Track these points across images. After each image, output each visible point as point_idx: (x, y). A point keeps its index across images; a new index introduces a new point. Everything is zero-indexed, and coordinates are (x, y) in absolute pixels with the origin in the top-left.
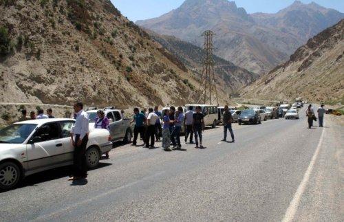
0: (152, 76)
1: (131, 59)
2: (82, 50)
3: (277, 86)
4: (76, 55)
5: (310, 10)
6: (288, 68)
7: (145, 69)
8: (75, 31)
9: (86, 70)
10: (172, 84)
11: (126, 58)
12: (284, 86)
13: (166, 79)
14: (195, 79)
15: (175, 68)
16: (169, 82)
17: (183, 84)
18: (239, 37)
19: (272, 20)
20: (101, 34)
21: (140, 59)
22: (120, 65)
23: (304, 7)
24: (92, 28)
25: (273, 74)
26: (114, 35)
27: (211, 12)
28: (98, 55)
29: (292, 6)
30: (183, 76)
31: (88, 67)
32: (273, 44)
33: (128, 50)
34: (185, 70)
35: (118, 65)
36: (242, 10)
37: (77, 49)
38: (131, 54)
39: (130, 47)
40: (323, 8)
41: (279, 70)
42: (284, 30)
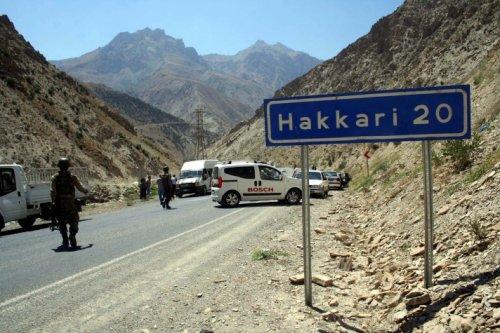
0: (102, 141)
1: (77, 122)
2: (23, 113)
3: (242, 148)
4: (18, 120)
5: (276, 52)
6: (253, 126)
7: (93, 135)
8: (8, 89)
9: (34, 138)
10: (125, 151)
11: (71, 121)
12: (250, 147)
13: (117, 145)
14: (146, 143)
15: (124, 132)
16: (121, 150)
17: (136, 150)
18: (189, 85)
19: (229, 63)
20: (37, 92)
21: (86, 122)
22: (68, 130)
23: (269, 48)
24: (25, 84)
25: (236, 134)
26: (51, 92)
27: (152, 53)
28: (42, 119)
29: (254, 47)
30: (135, 141)
31: (35, 135)
32: (233, 94)
33: (70, 110)
34: (134, 133)
35: (67, 131)
36: (192, 51)
37: (18, 112)
38: (75, 117)
39: (73, 107)
40: (290, 50)
41: (243, 128)
42: (245, 77)
